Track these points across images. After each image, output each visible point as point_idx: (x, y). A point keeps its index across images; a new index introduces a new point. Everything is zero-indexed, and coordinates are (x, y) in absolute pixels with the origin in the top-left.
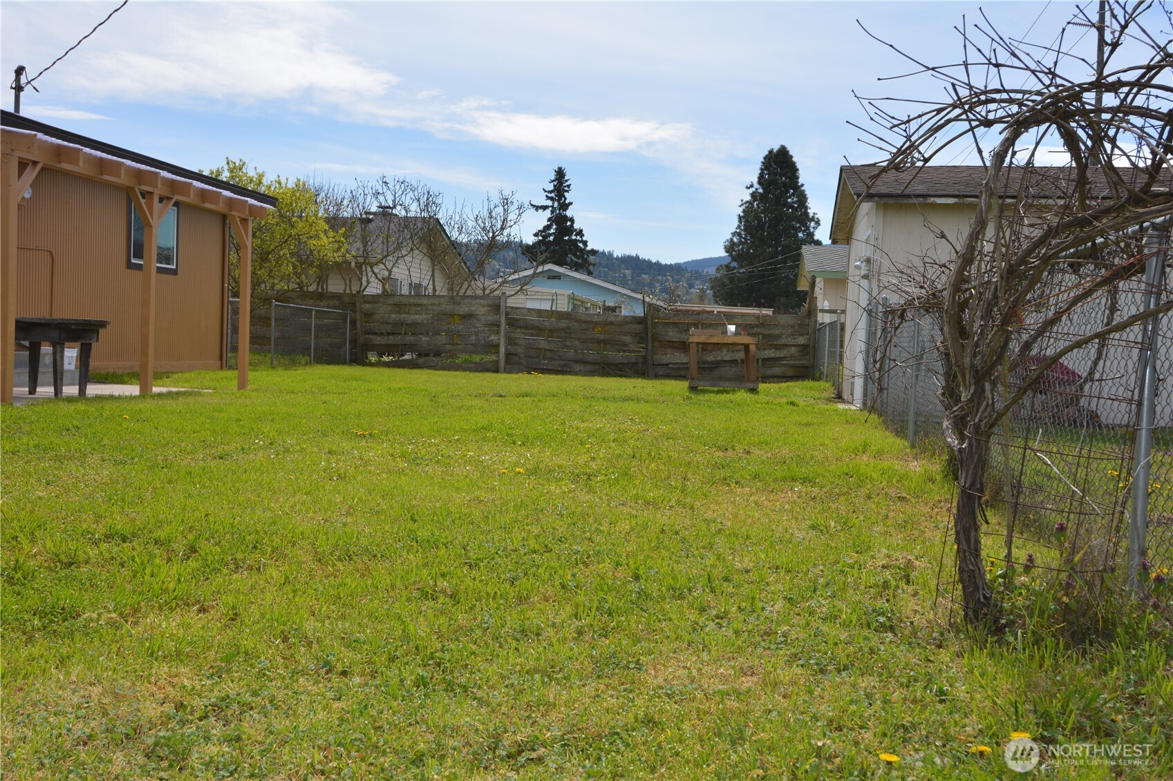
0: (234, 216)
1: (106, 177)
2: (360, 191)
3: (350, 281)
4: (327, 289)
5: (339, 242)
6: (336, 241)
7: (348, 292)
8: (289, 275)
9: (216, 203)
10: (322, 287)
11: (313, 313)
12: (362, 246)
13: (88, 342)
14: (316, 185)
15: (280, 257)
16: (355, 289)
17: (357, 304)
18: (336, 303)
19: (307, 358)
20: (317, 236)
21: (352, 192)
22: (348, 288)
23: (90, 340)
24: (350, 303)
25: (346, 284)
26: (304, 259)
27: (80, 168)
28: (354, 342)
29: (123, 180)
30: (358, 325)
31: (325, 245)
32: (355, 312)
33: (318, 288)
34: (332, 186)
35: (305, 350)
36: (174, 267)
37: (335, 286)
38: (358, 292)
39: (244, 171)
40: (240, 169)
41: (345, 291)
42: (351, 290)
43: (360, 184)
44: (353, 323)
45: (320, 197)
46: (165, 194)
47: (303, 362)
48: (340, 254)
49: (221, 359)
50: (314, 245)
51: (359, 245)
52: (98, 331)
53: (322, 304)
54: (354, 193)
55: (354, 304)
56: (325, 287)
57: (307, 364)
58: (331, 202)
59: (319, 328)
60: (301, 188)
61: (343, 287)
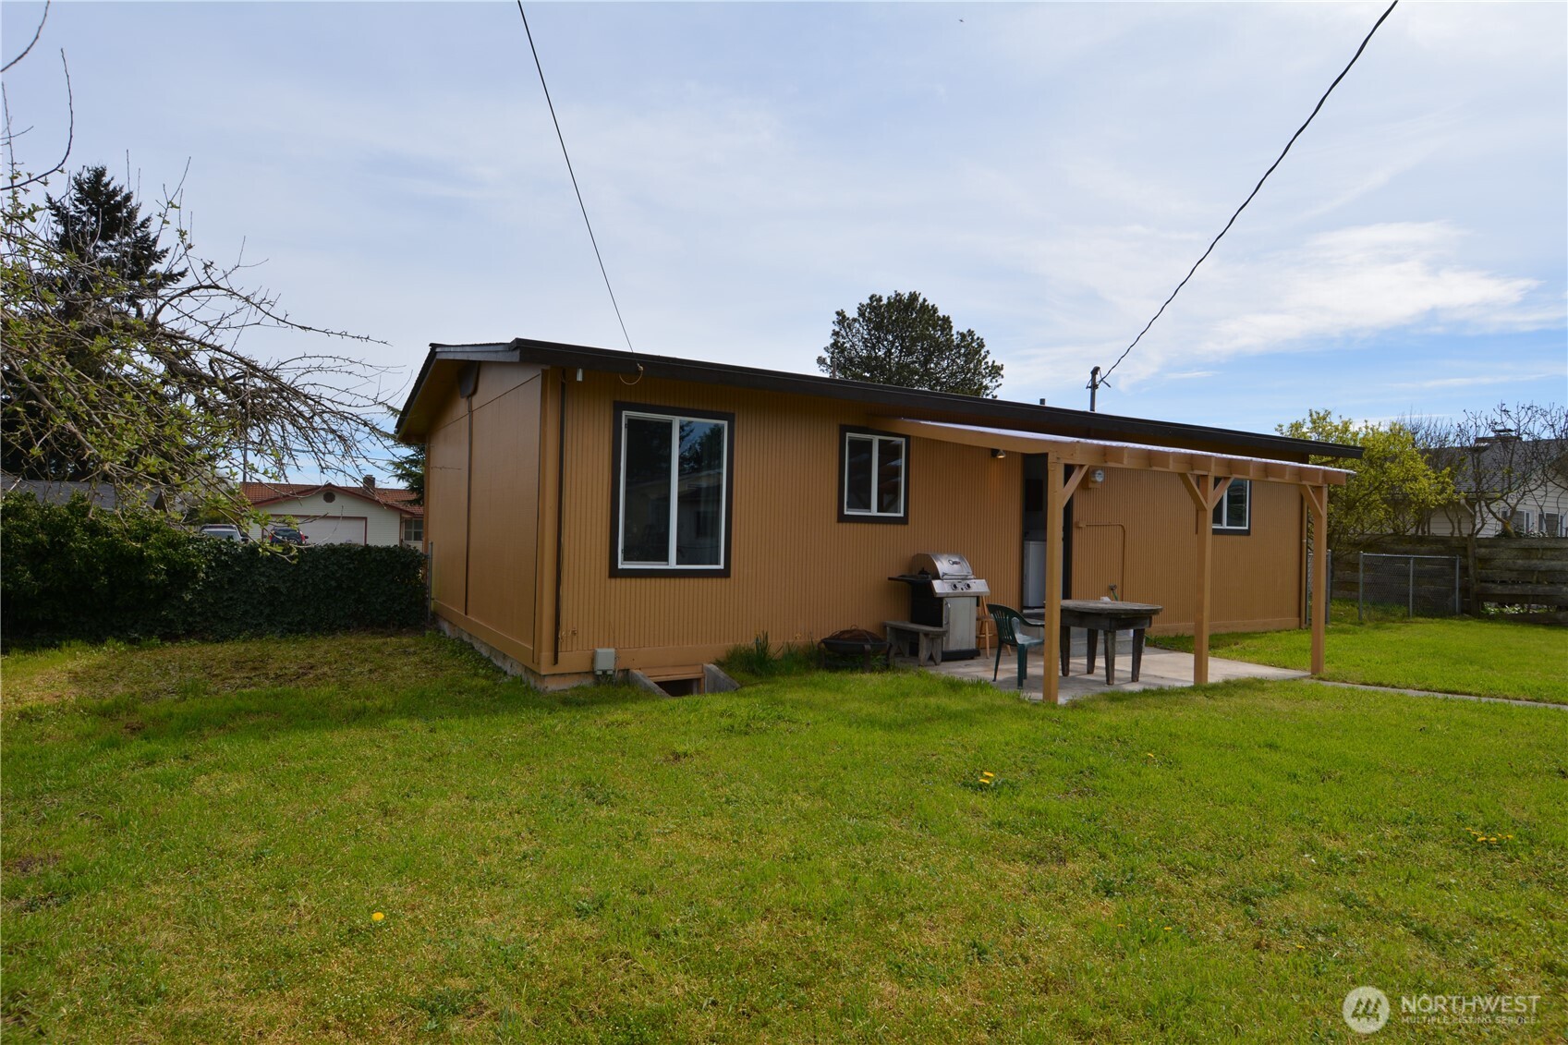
0: (1305, 485)
1: (1155, 468)
2: (1470, 423)
3: (1459, 523)
4: (1429, 531)
5: (1443, 483)
6: (1438, 482)
7: (1457, 534)
8: (1380, 521)
9: (1282, 476)
10: (1423, 530)
11: (1412, 561)
12: (1474, 484)
13: (1140, 628)
14: (1413, 423)
15: (1369, 505)
16: (1465, 533)
17: (1469, 549)
18: (1440, 547)
19: (1405, 609)
20: (1415, 479)
21: (1459, 426)
22: (1457, 531)
23: (1143, 625)
24: (1461, 547)
25: (1453, 526)
26: (1398, 502)
27: (1127, 463)
28: (1465, 591)
29: (1172, 467)
30: (1471, 572)
31: (1426, 485)
32: (1466, 557)
33: (1417, 531)
34: (1434, 422)
35: (1402, 599)
36: (1247, 528)
37: (1440, 528)
38: (1470, 536)
39: (1328, 420)
40: (1325, 419)
41: (1452, 534)
42: (1460, 532)
43: (1470, 416)
44: (1465, 569)
45: (1419, 435)
46: (1220, 475)
47: (1400, 614)
48: (1445, 495)
49: (1300, 616)
50: (1411, 489)
51: (1471, 483)
52: (1151, 618)
53: (1423, 549)
54: (1462, 427)
55: (1465, 549)
56: (1426, 530)
57: (1405, 618)
58: (1432, 439)
59: (1418, 575)
60: (1396, 432)
61: (1451, 530)
